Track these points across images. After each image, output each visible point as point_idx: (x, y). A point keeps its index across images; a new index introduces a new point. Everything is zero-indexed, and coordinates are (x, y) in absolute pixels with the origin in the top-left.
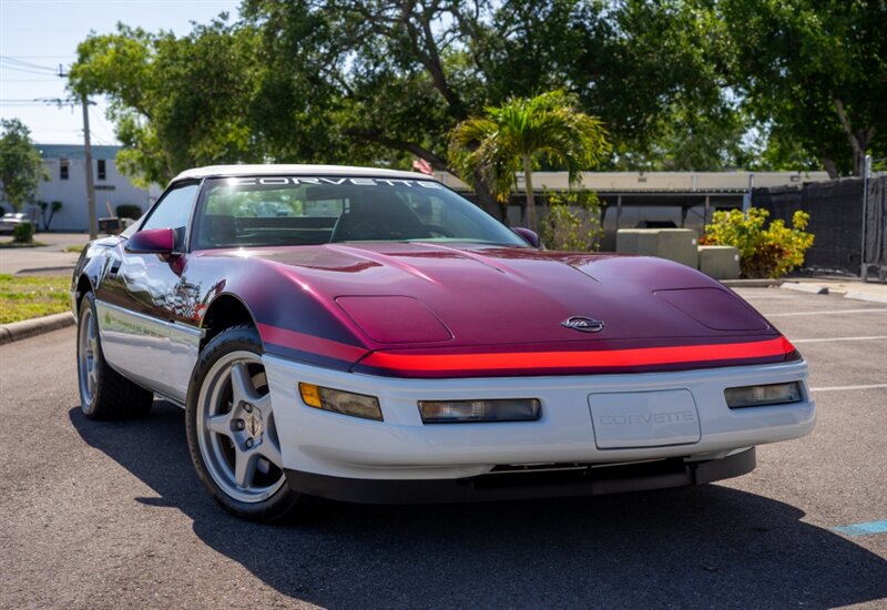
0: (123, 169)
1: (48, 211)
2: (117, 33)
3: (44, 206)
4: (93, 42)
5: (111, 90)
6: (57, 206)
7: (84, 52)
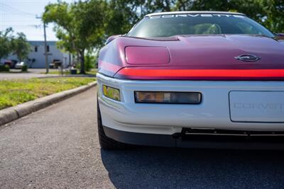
0: (58, 47)
1: (31, 62)
2: (58, 3)
3: (30, 60)
4: (50, 6)
5: (55, 21)
6: (34, 60)
7: (47, 9)
